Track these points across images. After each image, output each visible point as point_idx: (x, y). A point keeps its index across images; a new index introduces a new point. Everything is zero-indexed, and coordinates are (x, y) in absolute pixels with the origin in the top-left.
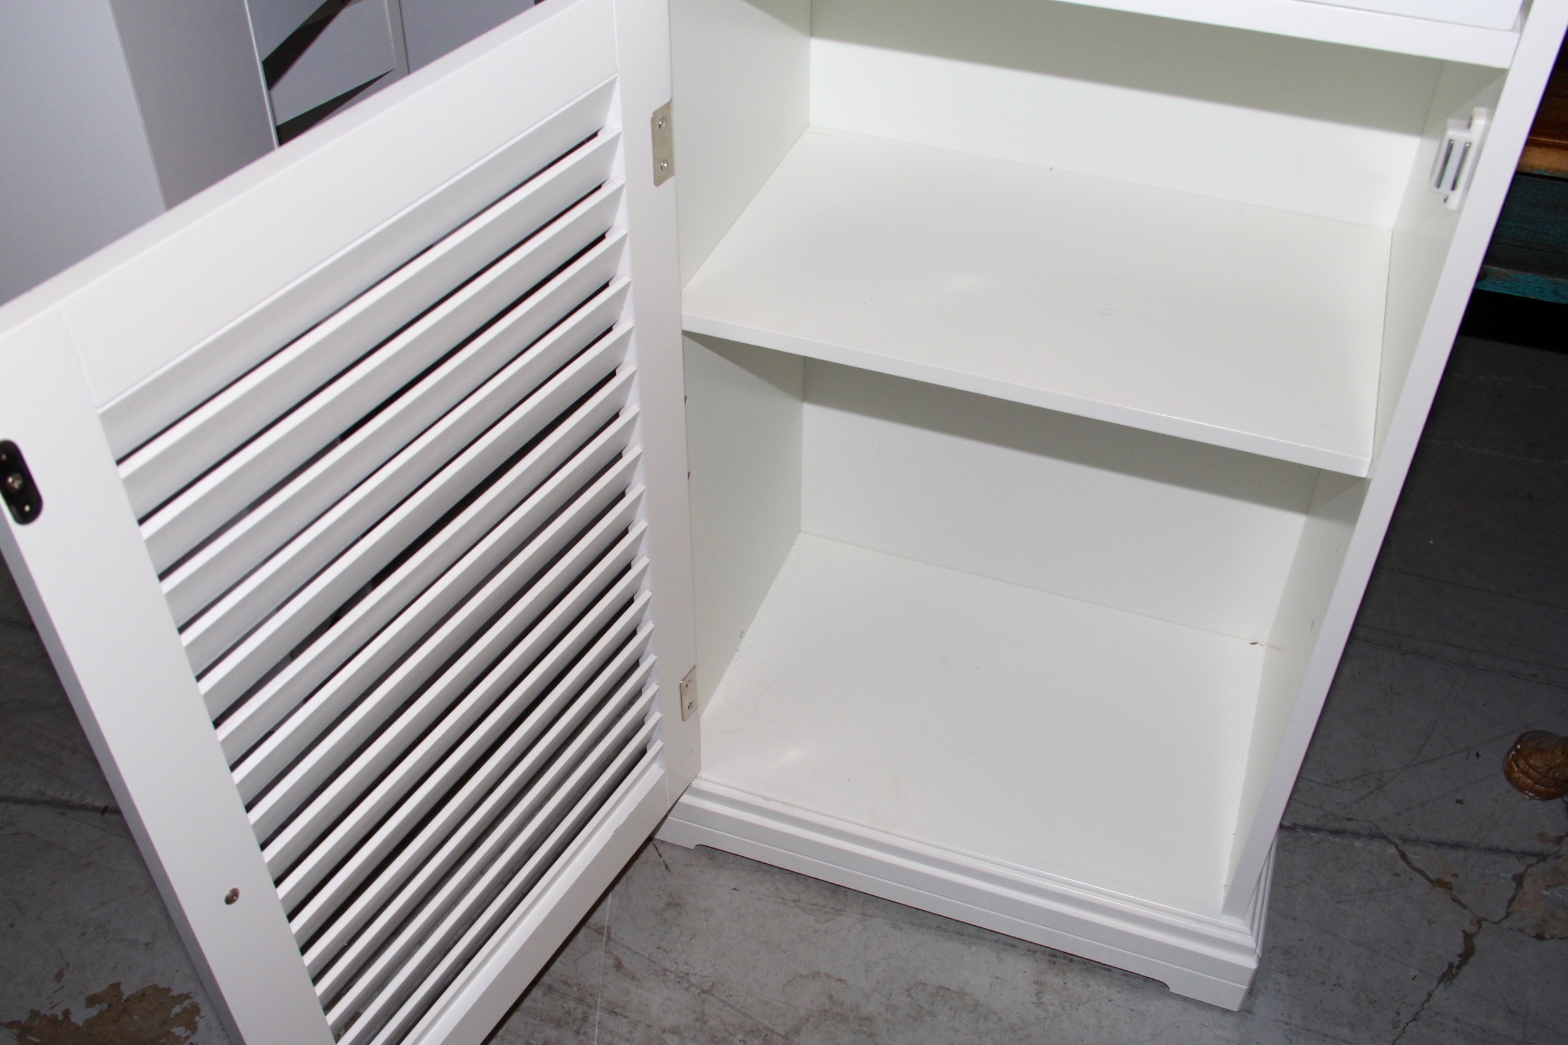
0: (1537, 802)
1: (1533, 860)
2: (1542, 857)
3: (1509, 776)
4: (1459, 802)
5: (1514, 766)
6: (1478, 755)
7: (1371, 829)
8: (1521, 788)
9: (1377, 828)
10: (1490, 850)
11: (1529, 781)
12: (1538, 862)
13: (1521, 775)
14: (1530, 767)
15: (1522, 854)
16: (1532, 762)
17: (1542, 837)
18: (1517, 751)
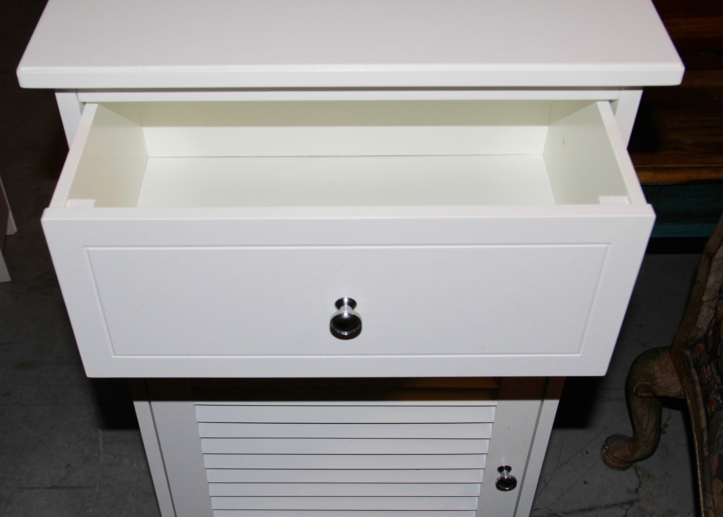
0: (622, 472)
1: (627, 506)
2: (631, 503)
3: (605, 462)
4: (585, 483)
5: (607, 457)
6: (587, 453)
7: (548, 512)
8: (613, 467)
9: (551, 510)
10: (607, 506)
11: (615, 464)
12: (630, 507)
13: (611, 461)
14: (615, 458)
15: (622, 504)
16: (615, 455)
17: (628, 490)
18: (606, 449)
